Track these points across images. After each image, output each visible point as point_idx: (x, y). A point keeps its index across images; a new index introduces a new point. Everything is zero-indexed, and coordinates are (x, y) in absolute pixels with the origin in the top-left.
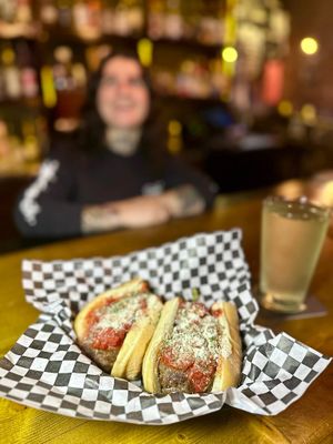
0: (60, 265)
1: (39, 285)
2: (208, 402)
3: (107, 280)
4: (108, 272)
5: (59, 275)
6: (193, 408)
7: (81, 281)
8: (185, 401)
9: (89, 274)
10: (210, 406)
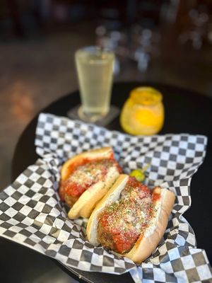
0: (66, 122)
1: (47, 133)
2: (116, 266)
3: (93, 142)
4: (95, 137)
5: (63, 129)
6: (105, 264)
7: (76, 137)
8: (102, 256)
9: (83, 134)
10: (116, 269)
